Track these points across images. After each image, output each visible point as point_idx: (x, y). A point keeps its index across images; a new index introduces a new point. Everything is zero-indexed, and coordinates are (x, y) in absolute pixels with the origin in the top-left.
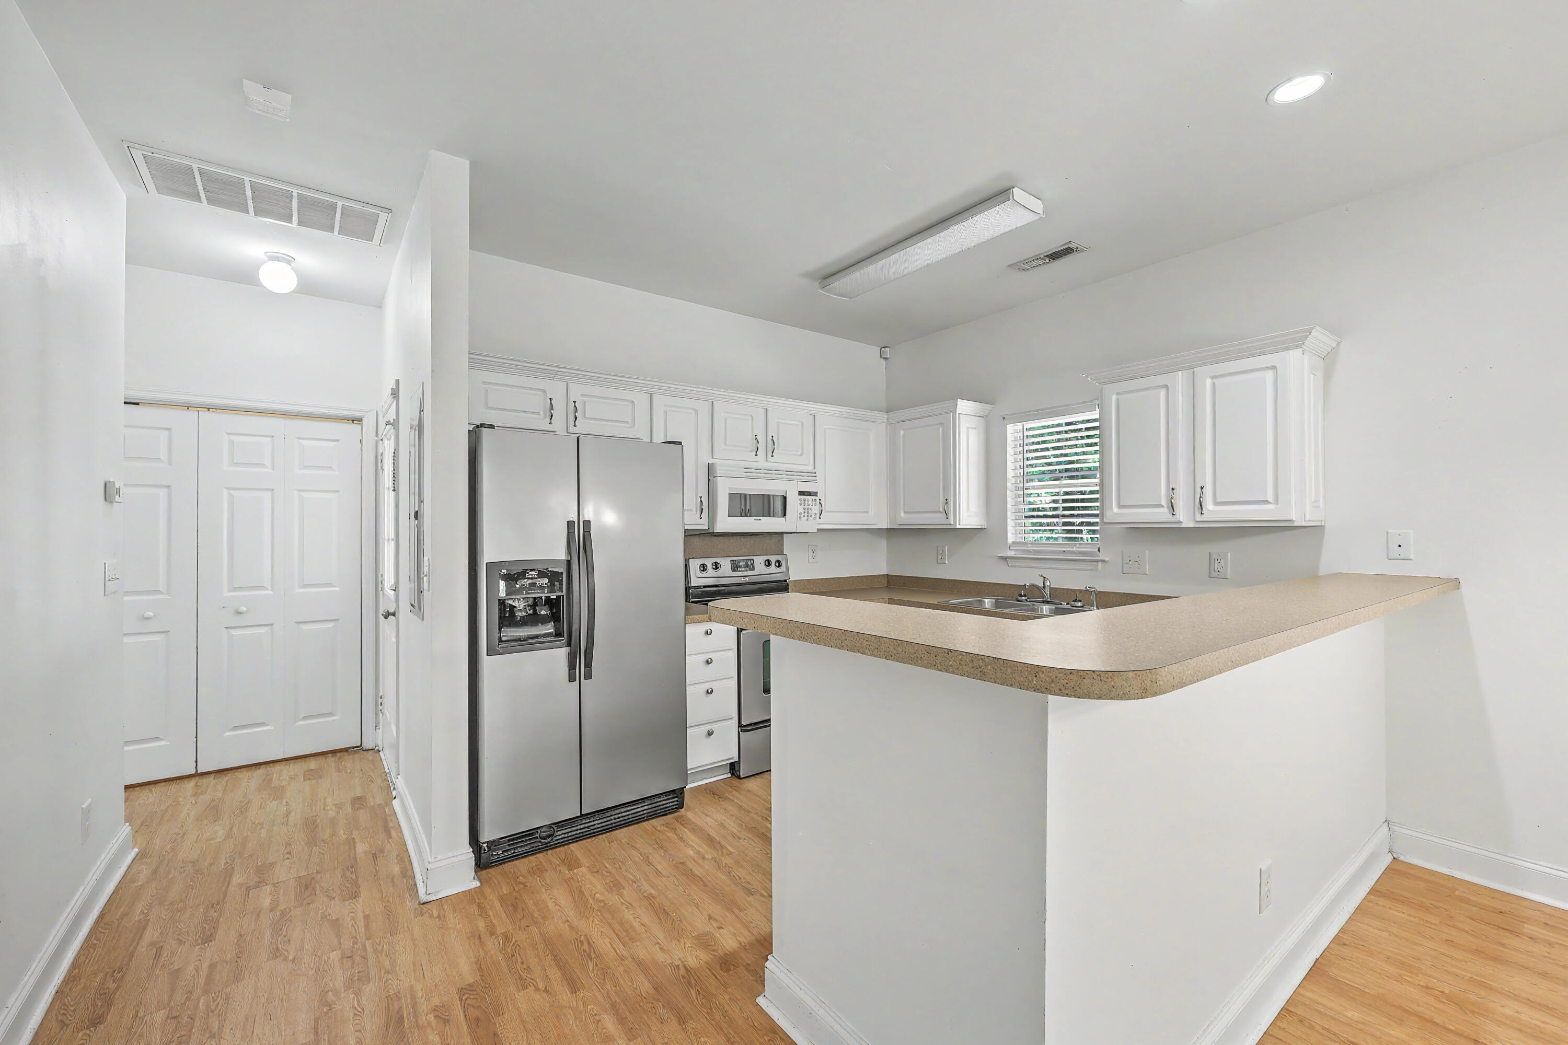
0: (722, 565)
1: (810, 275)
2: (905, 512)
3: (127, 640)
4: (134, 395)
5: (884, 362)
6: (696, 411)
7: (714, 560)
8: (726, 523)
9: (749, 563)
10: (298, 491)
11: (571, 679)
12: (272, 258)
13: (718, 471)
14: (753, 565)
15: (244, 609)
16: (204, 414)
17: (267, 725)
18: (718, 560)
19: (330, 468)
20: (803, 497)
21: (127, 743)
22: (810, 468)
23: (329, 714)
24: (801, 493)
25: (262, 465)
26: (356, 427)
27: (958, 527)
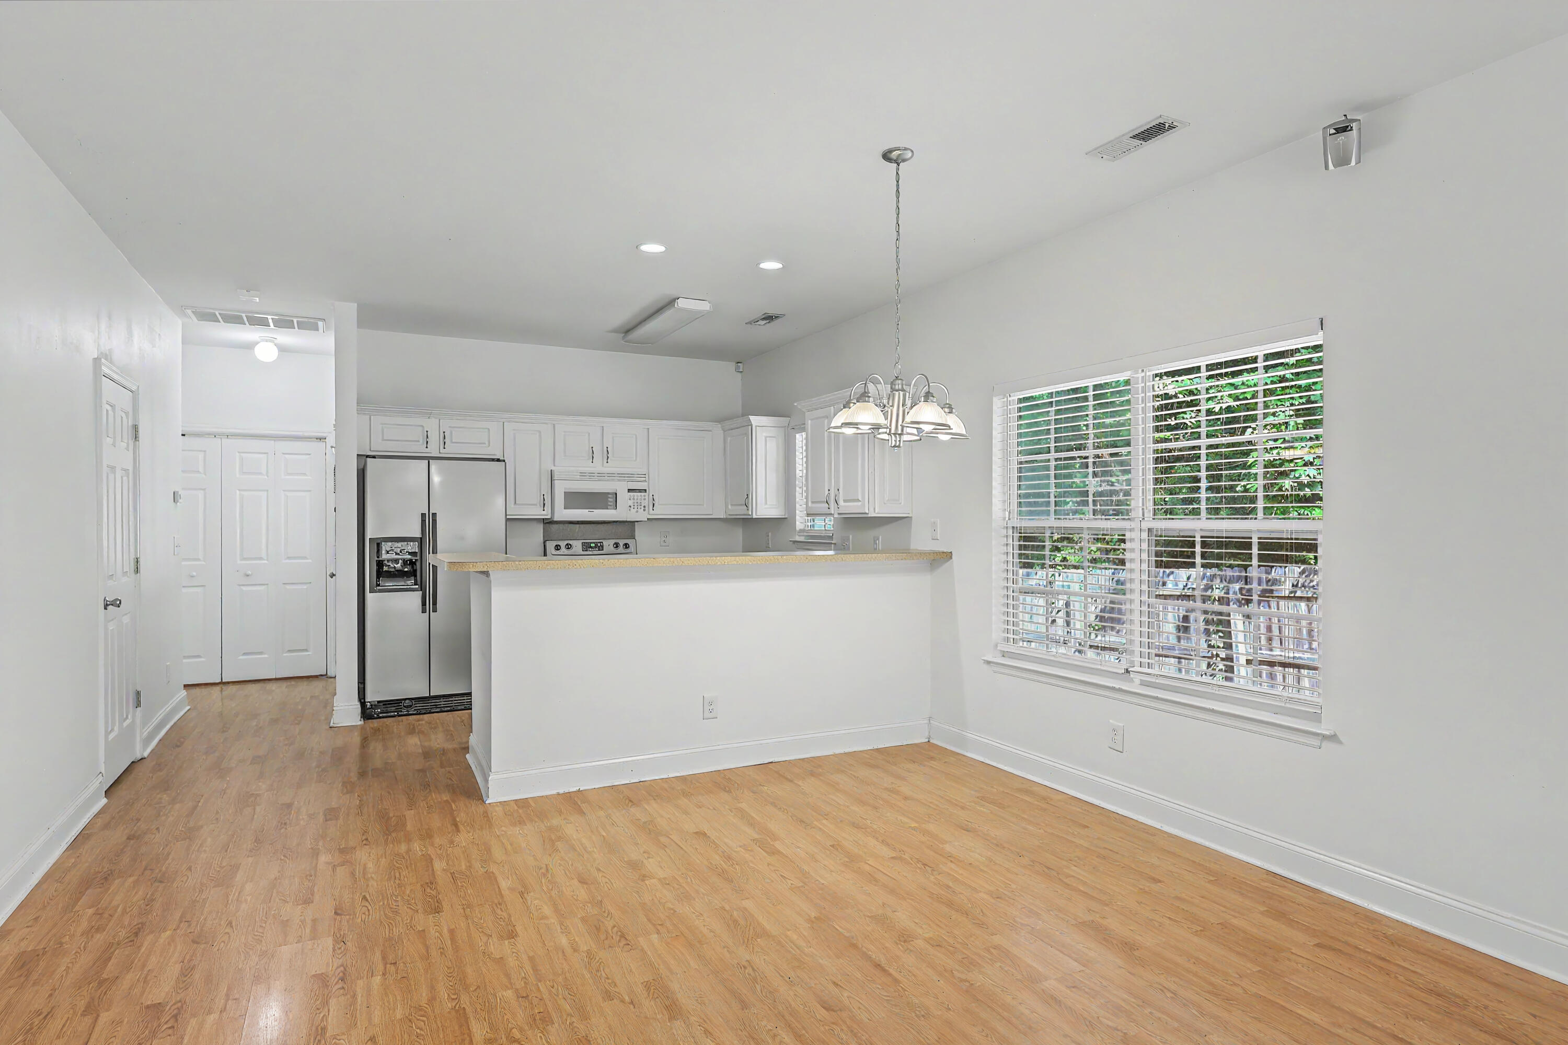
0: (574, 547)
1: (616, 331)
2: (732, 505)
3: (184, 590)
4: (187, 430)
5: (739, 375)
6: (540, 432)
7: (566, 542)
8: (563, 514)
9: (599, 545)
10: (284, 491)
11: (424, 611)
12: (263, 340)
13: (556, 476)
14: (602, 547)
15: (250, 573)
16: (225, 441)
17: (265, 654)
18: (570, 542)
19: (305, 474)
20: (632, 494)
21: (185, 657)
22: (644, 471)
23: (306, 650)
24: (629, 490)
25: (261, 474)
26: (322, 444)
27: (754, 516)
